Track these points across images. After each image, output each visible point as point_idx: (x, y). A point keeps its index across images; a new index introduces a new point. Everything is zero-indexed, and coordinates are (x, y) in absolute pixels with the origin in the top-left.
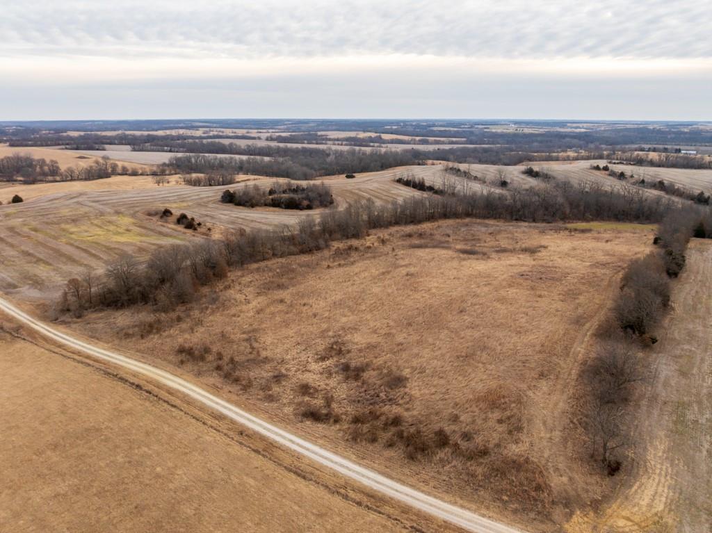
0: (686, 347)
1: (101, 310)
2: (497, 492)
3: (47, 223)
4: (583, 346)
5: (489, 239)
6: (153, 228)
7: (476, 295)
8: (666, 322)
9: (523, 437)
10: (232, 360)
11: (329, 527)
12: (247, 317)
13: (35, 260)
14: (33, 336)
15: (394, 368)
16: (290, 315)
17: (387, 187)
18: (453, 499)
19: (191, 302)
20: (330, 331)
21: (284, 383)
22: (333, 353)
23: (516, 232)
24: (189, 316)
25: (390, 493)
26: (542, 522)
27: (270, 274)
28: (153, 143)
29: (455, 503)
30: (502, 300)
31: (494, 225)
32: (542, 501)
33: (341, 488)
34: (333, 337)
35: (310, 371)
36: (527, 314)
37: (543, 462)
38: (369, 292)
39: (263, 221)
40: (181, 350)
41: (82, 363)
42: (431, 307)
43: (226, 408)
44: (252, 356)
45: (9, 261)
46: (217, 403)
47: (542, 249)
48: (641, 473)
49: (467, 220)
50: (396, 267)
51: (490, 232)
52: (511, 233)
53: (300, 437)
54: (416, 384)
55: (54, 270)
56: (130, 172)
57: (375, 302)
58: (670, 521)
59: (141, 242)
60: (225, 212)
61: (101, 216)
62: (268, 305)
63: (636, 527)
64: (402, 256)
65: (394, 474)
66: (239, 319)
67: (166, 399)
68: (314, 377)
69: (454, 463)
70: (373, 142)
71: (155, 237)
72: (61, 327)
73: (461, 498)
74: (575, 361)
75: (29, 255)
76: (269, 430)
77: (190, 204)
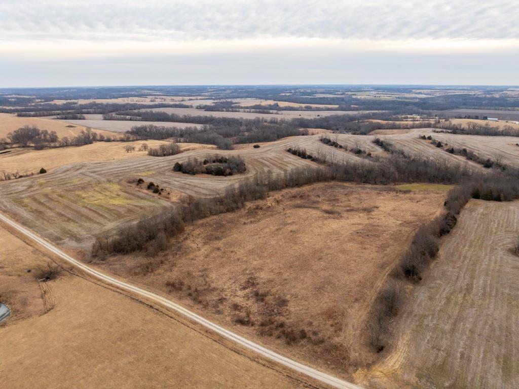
0: (438, 282)
1: (115, 255)
2: (326, 360)
3: (67, 190)
4: (382, 282)
5: (344, 199)
6: (133, 193)
7: (329, 248)
8: (432, 265)
9: (341, 334)
10: (196, 290)
11: (251, 375)
12: (200, 260)
13: (67, 219)
14: (82, 273)
15: (282, 295)
16: (224, 259)
17: (281, 155)
18: (306, 363)
19: (166, 250)
20: (247, 270)
21: (225, 303)
22: (250, 285)
23: (362, 193)
24: (167, 260)
25: (278, 360)
26: (343, 373)
27: (210, 229)
28: (117, 112)
29: (306, 365)
30: (343, 251)
31: (348, 187)
32: (345, 364)
33: (256, 358)
34: (249, 274)
35: (238, 296)
36: (355, 262)
37: (349, 346)
38: (269, 244)
39: (202, 186)
40: (168, 284)
41: (117, 292)
42: (303, 255)
43: (197, 318)
44: (206, 287)
45: (52, 220)
46: (193, 315)
47: (375, 209)
48: (393, 351)
49: (332, 183)
50: (285, 224)
51: (346, 193)
52: (359, 194)
53: (235, 333)
54: (293, 304)
55: (80, 226)
56: (106, 138)
57: (272, 251)
58: (400, 373)
59: (128, 204)
60: (177, 179)
61: (99, 184)
62: (211, 252)
63: (384, 375)
64: (289, 215)
65: (280, 351)
66: (195, 261)
67: (166, 313)
68: (240, 299)
69: (308, 346)
70: (272, 109)
71: (136, 200)
72: (96, 267)
73: (310, 363)
74: (376, 292)
75: (62, 215)
76: (220, 330)
77: (154, 172)
